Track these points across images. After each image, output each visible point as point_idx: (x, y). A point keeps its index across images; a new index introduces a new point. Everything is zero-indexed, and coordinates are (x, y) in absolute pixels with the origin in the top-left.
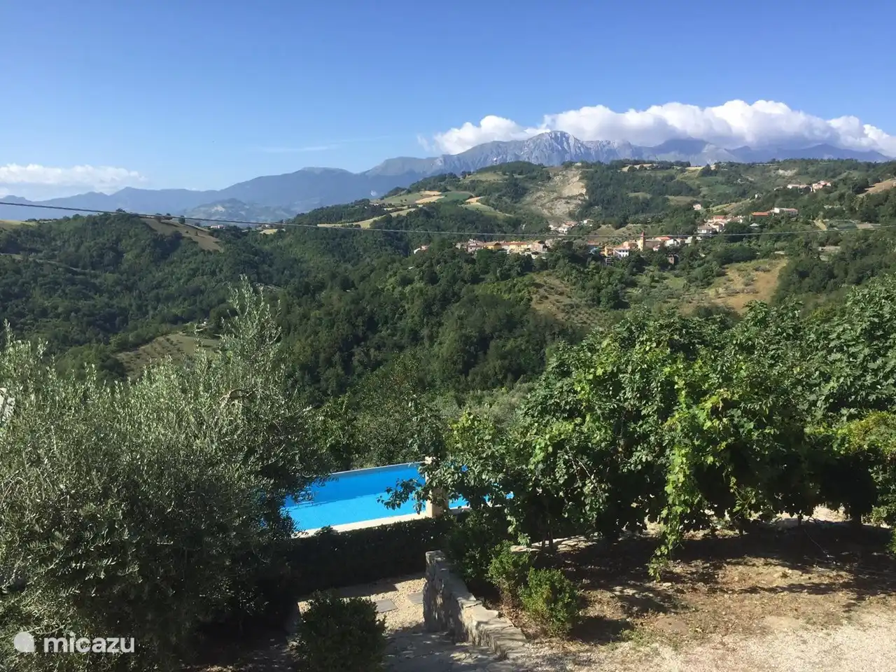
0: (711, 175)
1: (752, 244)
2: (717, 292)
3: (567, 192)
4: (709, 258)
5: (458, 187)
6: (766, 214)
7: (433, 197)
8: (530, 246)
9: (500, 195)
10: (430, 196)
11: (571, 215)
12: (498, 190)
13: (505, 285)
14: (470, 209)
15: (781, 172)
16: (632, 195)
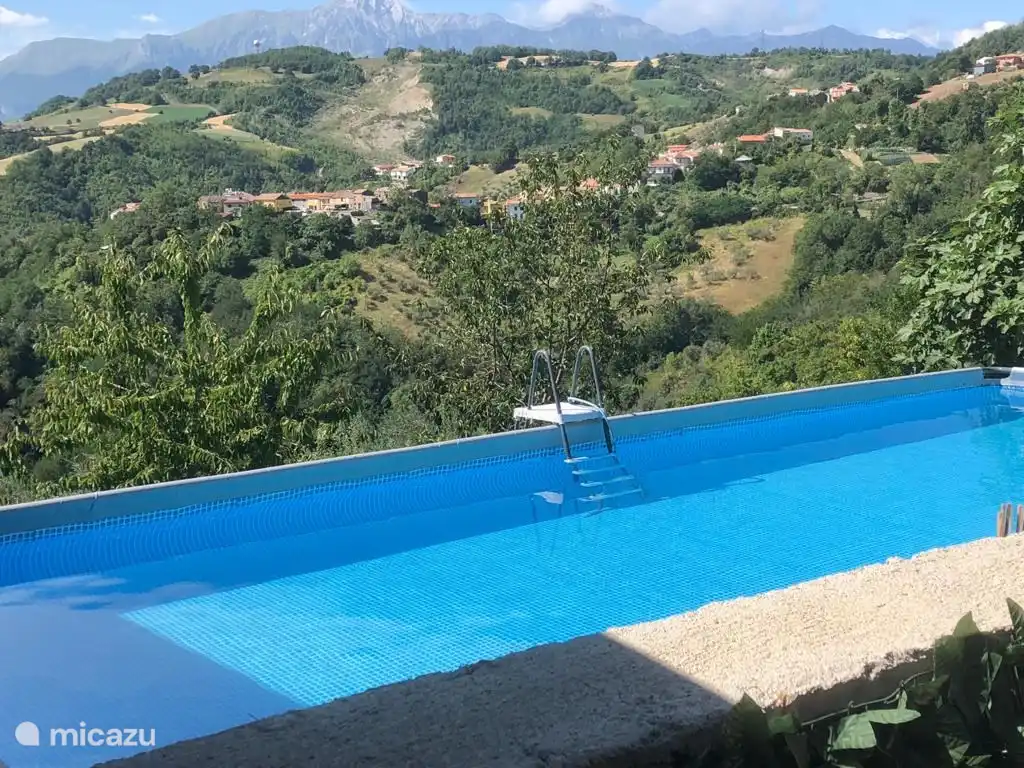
0: (652, 76)
1: (740, 193)
2: (691, 278)
3: (397, 106)
4: (672, 217)
5: (184, 98)
6: (761, 138)
7: (136, 115)
8: (346, 201)
9: (271, 111)
10: (130, 112)
11: (408, 149)
12: (263, 101)
13: (304, 276)
14: (212, 137)
15: (768, 72)
16: (517, 111)
